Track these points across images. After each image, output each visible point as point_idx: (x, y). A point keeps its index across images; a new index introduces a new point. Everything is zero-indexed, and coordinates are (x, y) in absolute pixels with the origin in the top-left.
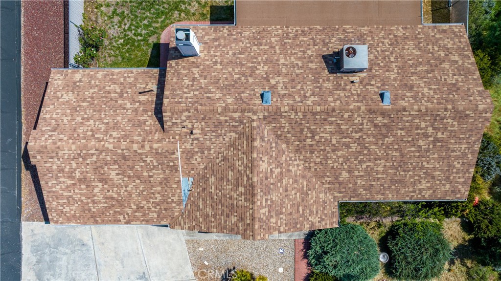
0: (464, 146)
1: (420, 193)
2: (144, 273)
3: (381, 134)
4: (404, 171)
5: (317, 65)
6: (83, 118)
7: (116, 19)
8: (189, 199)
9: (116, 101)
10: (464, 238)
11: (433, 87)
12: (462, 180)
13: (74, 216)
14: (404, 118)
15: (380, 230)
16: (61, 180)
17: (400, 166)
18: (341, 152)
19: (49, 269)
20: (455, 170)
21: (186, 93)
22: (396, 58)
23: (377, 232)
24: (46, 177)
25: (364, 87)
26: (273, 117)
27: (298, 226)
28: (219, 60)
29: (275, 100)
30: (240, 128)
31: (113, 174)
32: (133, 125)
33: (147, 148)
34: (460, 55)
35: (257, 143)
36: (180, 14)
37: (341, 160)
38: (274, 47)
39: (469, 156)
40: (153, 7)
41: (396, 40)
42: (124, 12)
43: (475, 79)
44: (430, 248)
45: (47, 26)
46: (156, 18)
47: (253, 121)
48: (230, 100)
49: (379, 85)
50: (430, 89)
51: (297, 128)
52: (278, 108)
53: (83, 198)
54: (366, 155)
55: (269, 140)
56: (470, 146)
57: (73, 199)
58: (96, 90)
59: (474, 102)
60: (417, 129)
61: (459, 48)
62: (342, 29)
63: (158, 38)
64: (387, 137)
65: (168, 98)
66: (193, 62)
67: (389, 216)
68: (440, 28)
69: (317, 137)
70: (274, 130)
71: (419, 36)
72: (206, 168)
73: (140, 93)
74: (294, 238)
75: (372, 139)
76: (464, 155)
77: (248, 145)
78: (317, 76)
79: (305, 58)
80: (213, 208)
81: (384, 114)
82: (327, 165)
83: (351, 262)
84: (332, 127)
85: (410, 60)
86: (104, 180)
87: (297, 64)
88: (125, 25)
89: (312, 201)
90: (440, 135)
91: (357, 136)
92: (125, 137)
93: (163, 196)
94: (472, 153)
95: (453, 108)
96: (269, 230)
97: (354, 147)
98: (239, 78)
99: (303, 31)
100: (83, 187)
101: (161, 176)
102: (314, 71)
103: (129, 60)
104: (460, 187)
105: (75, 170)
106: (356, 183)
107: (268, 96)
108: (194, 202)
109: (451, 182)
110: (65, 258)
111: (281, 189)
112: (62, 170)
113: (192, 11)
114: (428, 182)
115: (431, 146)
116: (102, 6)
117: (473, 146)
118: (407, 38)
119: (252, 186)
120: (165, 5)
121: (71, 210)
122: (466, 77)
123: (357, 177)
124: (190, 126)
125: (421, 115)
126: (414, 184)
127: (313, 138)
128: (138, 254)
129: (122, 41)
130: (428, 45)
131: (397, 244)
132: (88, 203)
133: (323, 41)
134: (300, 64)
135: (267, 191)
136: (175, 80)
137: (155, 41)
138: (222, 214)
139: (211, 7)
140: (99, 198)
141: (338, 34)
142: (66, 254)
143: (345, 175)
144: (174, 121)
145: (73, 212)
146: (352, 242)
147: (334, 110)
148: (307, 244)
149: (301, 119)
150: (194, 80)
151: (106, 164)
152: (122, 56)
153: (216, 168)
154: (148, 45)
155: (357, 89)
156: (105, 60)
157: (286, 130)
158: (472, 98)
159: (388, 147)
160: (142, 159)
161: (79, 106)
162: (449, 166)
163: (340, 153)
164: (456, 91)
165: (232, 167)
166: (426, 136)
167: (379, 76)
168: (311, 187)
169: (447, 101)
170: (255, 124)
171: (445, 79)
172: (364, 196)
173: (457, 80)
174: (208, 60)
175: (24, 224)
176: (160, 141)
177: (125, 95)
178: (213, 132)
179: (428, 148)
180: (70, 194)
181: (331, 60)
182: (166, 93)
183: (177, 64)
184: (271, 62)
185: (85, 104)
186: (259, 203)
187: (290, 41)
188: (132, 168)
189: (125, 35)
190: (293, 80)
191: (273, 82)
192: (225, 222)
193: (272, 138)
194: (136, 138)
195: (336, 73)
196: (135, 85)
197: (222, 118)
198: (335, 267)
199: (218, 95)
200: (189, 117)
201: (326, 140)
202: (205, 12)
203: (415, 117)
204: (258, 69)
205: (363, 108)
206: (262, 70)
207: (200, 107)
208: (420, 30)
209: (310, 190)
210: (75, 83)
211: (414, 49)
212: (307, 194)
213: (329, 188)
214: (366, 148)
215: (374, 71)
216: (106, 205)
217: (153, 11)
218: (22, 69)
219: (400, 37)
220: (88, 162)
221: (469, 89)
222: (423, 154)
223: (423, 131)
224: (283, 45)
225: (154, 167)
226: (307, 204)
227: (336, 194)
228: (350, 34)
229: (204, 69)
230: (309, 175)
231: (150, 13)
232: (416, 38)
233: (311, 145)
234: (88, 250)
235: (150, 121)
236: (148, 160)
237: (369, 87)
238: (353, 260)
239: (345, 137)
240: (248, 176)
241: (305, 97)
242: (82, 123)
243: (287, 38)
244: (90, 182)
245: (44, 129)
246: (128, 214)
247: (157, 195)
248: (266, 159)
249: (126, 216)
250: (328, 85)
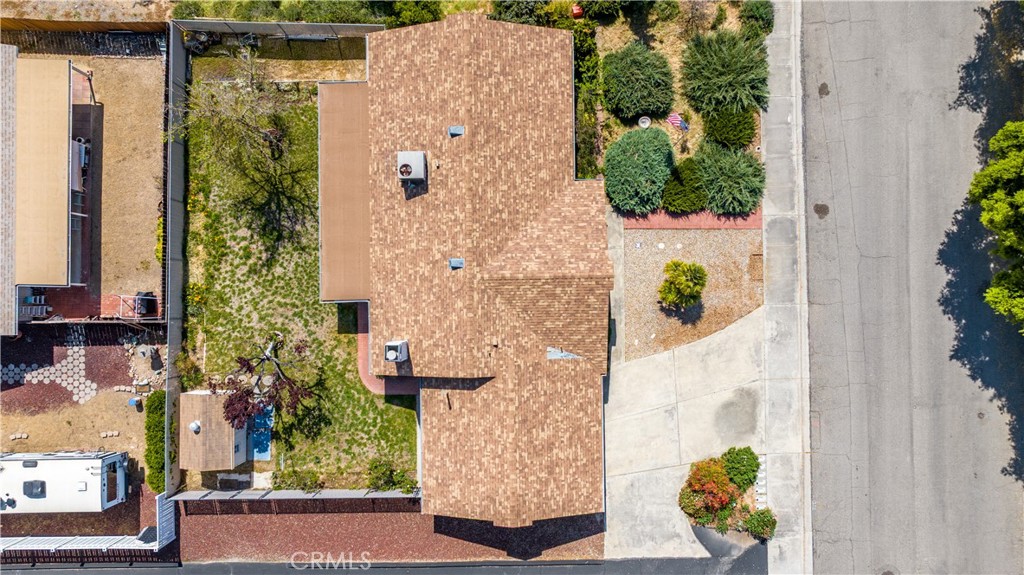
0: (510, 41)
1: (565, 87)
2: (666, 411)
3: (497, 135)
4: (538, 106)
5: (417, 205)
6: (480, 470)
7: (355, 449)
8: (571, 351)
9: (461, 434)
10: (623, 23)
11: (443, 76)
12: (549, 39)
13: (592, 484)
14: (479, 110)
15: (613, 126)
16: (549, 494)
17: (533, 111)
18: (517, 179)
19: (661, 525)
20: (538, 48)
21: (451, 354)
22: (409, 115)
23: (616, 129)
24: (547, 511)
25: (443, 154)
26: (478, 256)
27: (600, 227)
28: (413, 318)
29: (459, 254)
30: (491, 293)
31: (543, 435)
32: (487, 412)
33: (513, 395)
34: (405, 42)
35: (507, 274)
36: (349, 371)
37: (526, 179)
38: (397, 255)
39: (521, 33)
40: (340, 404)
41: (388, 114)
42: (347, 440)
43: (435, 28)
44: (631, 70)
45: (365, 532)
46: (354, 400)
47: (482, 278)
48: (459, 304)
49: (441, 137)
50: (446, 80)
51: (490, 229)
52: (469, 250)
53: (571, 471)
54: (520, 151)
55: (504, 260)
56: (509, 33)
57: (572, 483)
58: (447, 459)
59: (461, 33)
60: (490, 95)
61: (396, 42)
62: (373, 177)
63: (379, 397)
64: (499, 128)
65: (457, 373)
66: (415, 347)
67: (595, 114)
68: (373, 61)
69: (501, 207)
70: (493, 255)
71: (382, 87)
72: (535, 332)
73: (450, 408)
74: (622, 231)
75: (502, 146)
76: (520, 39)
77: (510, 284)
78: (431, 207)
79: (409, 220)
80: (581, 323)
81: (474, 134)
82: (532, 195)
83: (646, 164)
84: (489, 190)
85: (411, 99)
86: (550, 446)
87: (417, 229)
88: (362, 438)
89: (573, 211)
90: (497, 69)
91: (498, 162)
92: (501, 420)
93: (567, 380)
94: (517, 30)
95: (467, 57)
96: (603, 260)
97: (511, 165)
98: (434, 294)
99: (377, 222)
100: (557, 470)
101: (545, 381)
102: (426, 210)
103: (406, 432)
104: (557, 40)
105: (538, 477)
106: (553, 161)
107: (455, 262)
108: (575, 346)
109: (552, 51)
110: (648, 508)
111: (559, 247)
112: (539, 493)
113: (345, 356)
114: (551, 78)
115: (510, 78)
116: (339, 468)
117: (509, 31)
118: (384, 102)
119: (555, 278)
120: (338, 389)
121: (585, 486)
122: (432, 38)
123: (545, 160)
124: (488, 348)
125: (475, 91)
126: (554, 94)
127: (501, 212)
128: (642, 419)
129: (383, 442)
130: (393, 78)
131: (628, 108)
132: (577, 467)
133: (388, 198)
134: (417, 225)
135: (560, 262)
136: (436, 366)
137: (383, 401)
138: (587, 313)
139: (340, 332)
140: (570, 453)
141: (380, 181)
142: (643, 506)
143: (543, 174)
144: (483, 365)
145: (588, 485)
146: (623, 162)
147: (470, 189)
148: (629, 214)
149: (481, 225)
150: (436, 345)
151: (532, 442)
152: (402, 442)
153: (535, 320)
154: (387, 410)
155: (446, 163)
156: (407, 462)
157: (492, 242)
158: (456, 35)
159: (511, 127)
160: (525, 402)
161: (466, 476)
162: (532, 55)
163: (518, 181)
164: (448, 52)
165: (535, 301)
166: (498, 85)
167: (430, 136)
168: (557, 213)
169: (460, 63)
170: (486, 276)
171: (434, 62)
172: (568, 150)
173: (435, 49)
174: (413, 331)
175: (607, 556)
176: (505, 382)
177: (453, 425)
178: (495, 323)
179: (512, 80)
180: (566, 486)
181: (412, 191)
182: (451, 375)
183: (417, 365)
184: (414, 258)
185: (464, 470)
186: (573, 272)
187: (389, 237)
188: (536, 414)
189: (375, 438)
190: (436, 233)
191: (438, 256)
192: (595, 309)
193: (501, 257)
194: (502, 408)
195: (427, 185)
196: (441, 415)
197: (480, 312)
198: (654, 182)
199: (454, 317)
200: (478, 349)
201: (503, 196)
202: (346, 341)
203: (477, 99)
204: (424, 274)
205: (468, 157)
206: (424, 269)
207: (468, 337)
208: (375, 85)
209: (560, 214)
210: (439, 484)
211: (398, 94)
212: (565, 217)
213: (559, 192)
214: (512, 151)
215: (425, 142)
216: (579, 446)
217: (345, 405)
218: (418, 561)
219: (383, 109)
220: (529, 462)
221: (446, 37)
222: (518, 86)
223: (493, 89)
224: (394, 244)
225: (534, 388)
226: (576, 218)
227: (566, 183)
228: (380, 167)
229: (423, 334)
230: (543, 215)
231: (348, 408)
232: (384, 90)
233: (510, 213)
234: (639, 480)
235: (483, 394)
236: (526, 395)
237: (444, 149)
238: (644, 162)
239: (500, 175)
240: (544, 284)
241: (455, 220)
242: (486, 471)
243: (386, 240)
244: (552, 462)
245: (492, 512)
246: (590, 422)
247: (567, 387)
248: (524, 264)
249: (592, 424)
250: (442, 194)
